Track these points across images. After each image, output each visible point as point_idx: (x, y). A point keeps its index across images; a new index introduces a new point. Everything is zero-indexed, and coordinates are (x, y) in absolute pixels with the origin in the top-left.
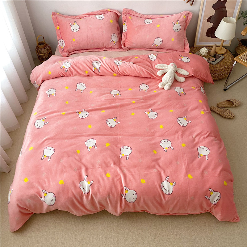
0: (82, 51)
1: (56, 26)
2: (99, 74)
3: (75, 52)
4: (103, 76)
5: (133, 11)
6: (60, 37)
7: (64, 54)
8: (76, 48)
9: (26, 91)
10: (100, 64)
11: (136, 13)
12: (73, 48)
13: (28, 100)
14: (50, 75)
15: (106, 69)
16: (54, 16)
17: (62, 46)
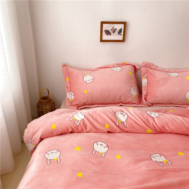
0: (93, 106)
1: (65, 78)
2: (126, 129)
3: (85, 106)
4: (131, 133)
5: (153, 65)
6: (70, 89)
7: (72, 107)
8: (87, 101)
9: (14, 156)
10: (126, 116)
11: (157, 67)
12: (84, 101)
13: (15, 169)
14: (54, 130)
15: (136, 122)
16: (65, 68)
17: (70, 99)
